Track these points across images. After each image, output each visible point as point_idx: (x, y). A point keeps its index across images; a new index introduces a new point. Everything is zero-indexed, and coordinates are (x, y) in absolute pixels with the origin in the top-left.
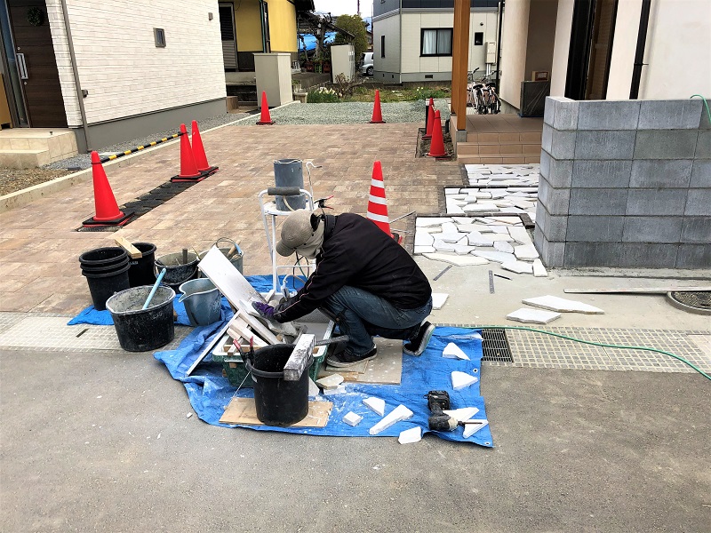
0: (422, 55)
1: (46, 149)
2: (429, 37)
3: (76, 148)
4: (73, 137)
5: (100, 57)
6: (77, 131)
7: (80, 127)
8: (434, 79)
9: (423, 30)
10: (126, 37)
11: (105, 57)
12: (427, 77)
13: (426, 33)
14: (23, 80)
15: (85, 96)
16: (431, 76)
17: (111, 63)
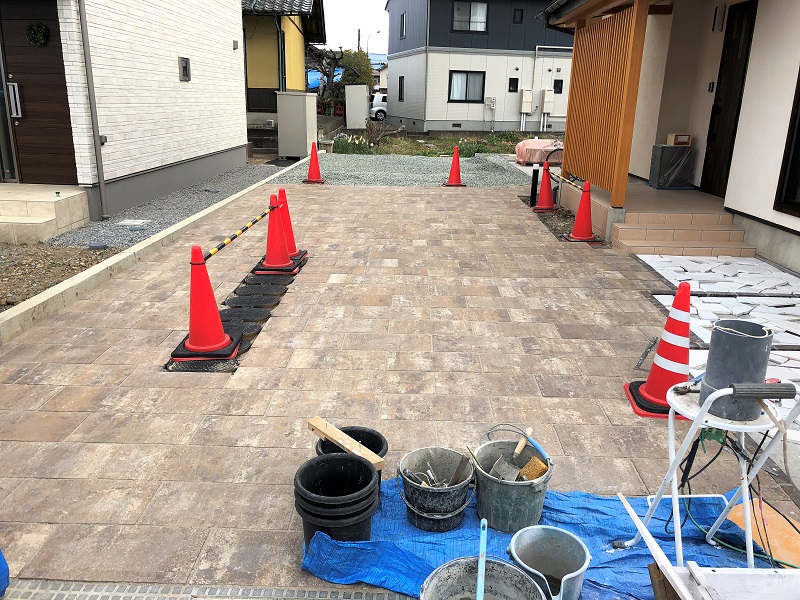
0: (450, 101)
1: (52, 216)
2: (458, 80)
3: (87, 215)
4: (85, 198)
5: (121, 93)
6: (90, 190)
7: (95, 186)
8: (462, 128)
9: (452, 72)
10: (150, 67)
11: (126, 92)
12: (454, 125)
13: (455, 76)
14: (14, 119)
15: (103, 144)
16: (459, 125)
17: (133, 100)
